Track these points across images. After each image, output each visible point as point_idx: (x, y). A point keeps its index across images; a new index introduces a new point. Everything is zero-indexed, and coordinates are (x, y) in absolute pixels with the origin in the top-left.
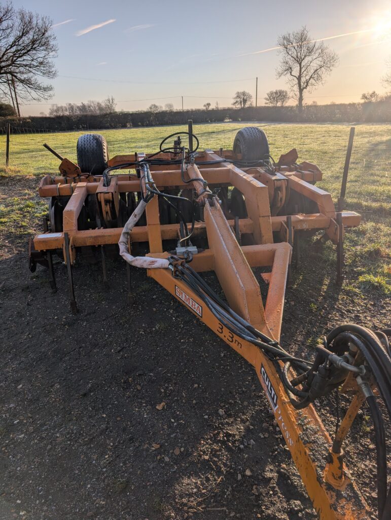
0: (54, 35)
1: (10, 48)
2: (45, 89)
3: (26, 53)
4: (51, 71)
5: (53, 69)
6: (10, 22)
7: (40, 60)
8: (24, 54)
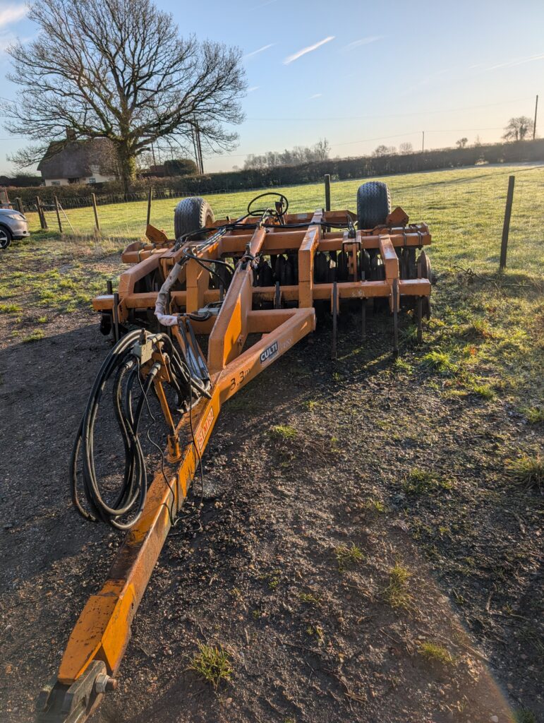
0: (243, 69)
1: (192, 90)
2: (229, 138)
3: (209, 95)
4: (238, 114)
5: (241, 112)
6: (194, 59)
7: (225, 102)
8: (207, 97)
